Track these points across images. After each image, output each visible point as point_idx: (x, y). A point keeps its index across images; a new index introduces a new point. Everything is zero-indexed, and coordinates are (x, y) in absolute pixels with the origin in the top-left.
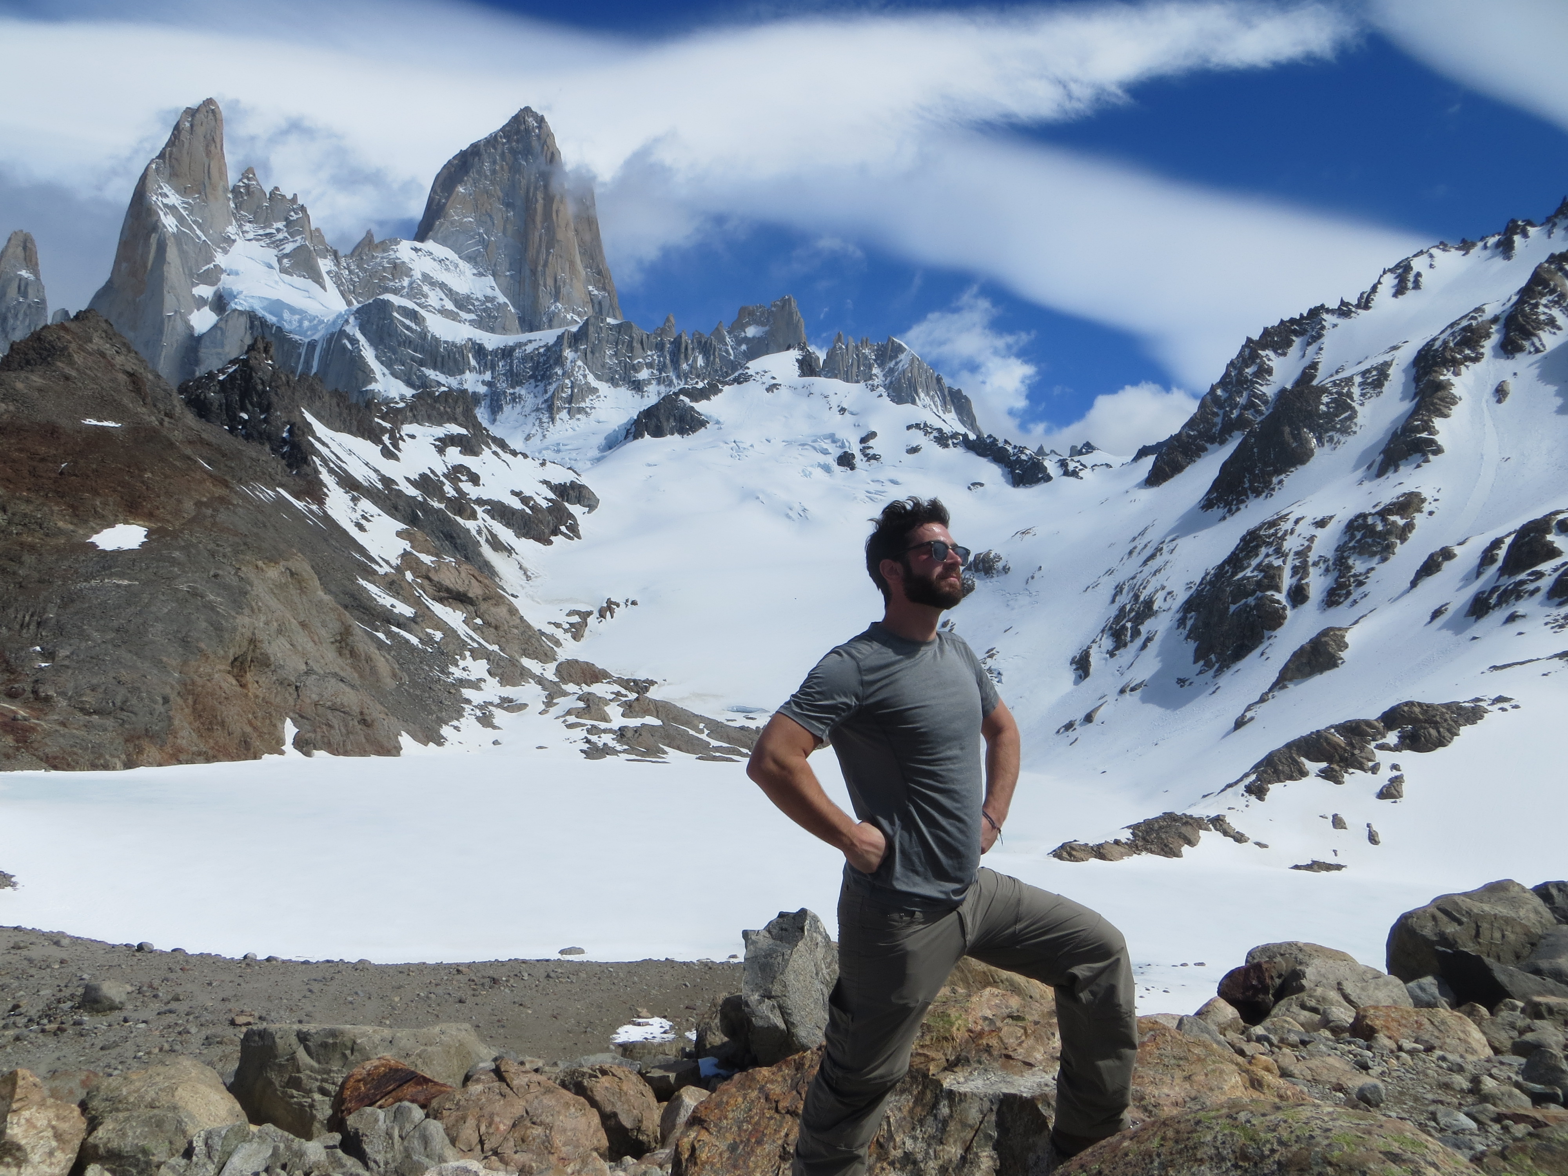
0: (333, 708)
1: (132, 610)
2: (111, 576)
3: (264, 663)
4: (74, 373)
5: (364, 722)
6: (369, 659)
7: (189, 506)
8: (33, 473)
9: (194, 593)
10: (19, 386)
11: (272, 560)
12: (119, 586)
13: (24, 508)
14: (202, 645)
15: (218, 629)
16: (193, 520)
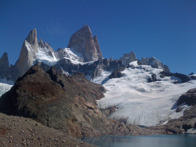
0: (87, 128)
1: (57, 112)
2: (53, 106)
3: (76, 120)
4: (39, 74)
5: (91, 130)
6: (88, 119)
7: (60, 94)
8: (38, 90)
9: (65, 109)
10: (33, 76)
11: (73, 102)
12: (54, 108)
13: (38, 96)
14: (69, 117)
15: (70, 114)
16: (61, 97)
